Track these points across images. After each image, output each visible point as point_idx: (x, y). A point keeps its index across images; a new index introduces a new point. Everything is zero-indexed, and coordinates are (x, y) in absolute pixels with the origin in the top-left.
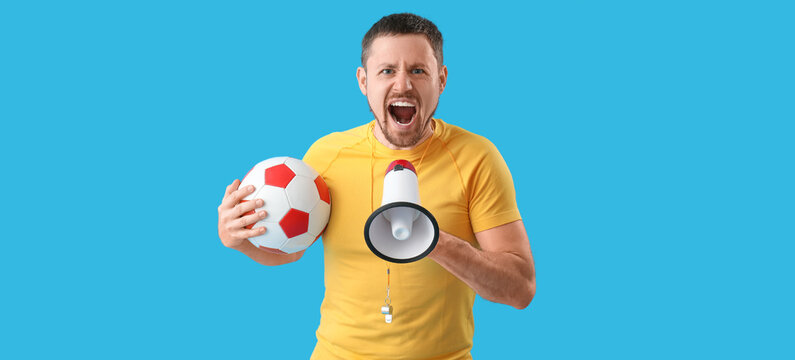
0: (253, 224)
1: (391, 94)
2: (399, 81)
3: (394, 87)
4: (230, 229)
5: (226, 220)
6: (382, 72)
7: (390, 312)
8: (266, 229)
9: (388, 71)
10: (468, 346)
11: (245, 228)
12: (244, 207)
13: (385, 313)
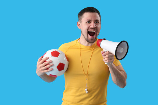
0: (49, 68)
1: (90, 28)
2: (92, 25)
3: (91, 27)
4: (42, 70)
5: (40, 67)
6: (87, 22)
7: (87, 91)
8: (53, 69)
9: (89, 22)
10: (106, 101)
11: (46, 69)
12: (46, 63)
13: (86, 91)
